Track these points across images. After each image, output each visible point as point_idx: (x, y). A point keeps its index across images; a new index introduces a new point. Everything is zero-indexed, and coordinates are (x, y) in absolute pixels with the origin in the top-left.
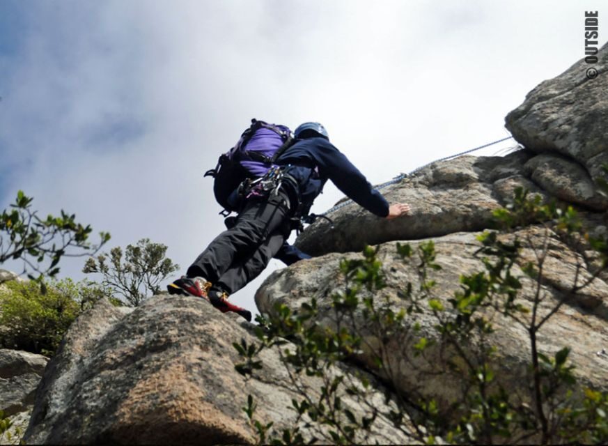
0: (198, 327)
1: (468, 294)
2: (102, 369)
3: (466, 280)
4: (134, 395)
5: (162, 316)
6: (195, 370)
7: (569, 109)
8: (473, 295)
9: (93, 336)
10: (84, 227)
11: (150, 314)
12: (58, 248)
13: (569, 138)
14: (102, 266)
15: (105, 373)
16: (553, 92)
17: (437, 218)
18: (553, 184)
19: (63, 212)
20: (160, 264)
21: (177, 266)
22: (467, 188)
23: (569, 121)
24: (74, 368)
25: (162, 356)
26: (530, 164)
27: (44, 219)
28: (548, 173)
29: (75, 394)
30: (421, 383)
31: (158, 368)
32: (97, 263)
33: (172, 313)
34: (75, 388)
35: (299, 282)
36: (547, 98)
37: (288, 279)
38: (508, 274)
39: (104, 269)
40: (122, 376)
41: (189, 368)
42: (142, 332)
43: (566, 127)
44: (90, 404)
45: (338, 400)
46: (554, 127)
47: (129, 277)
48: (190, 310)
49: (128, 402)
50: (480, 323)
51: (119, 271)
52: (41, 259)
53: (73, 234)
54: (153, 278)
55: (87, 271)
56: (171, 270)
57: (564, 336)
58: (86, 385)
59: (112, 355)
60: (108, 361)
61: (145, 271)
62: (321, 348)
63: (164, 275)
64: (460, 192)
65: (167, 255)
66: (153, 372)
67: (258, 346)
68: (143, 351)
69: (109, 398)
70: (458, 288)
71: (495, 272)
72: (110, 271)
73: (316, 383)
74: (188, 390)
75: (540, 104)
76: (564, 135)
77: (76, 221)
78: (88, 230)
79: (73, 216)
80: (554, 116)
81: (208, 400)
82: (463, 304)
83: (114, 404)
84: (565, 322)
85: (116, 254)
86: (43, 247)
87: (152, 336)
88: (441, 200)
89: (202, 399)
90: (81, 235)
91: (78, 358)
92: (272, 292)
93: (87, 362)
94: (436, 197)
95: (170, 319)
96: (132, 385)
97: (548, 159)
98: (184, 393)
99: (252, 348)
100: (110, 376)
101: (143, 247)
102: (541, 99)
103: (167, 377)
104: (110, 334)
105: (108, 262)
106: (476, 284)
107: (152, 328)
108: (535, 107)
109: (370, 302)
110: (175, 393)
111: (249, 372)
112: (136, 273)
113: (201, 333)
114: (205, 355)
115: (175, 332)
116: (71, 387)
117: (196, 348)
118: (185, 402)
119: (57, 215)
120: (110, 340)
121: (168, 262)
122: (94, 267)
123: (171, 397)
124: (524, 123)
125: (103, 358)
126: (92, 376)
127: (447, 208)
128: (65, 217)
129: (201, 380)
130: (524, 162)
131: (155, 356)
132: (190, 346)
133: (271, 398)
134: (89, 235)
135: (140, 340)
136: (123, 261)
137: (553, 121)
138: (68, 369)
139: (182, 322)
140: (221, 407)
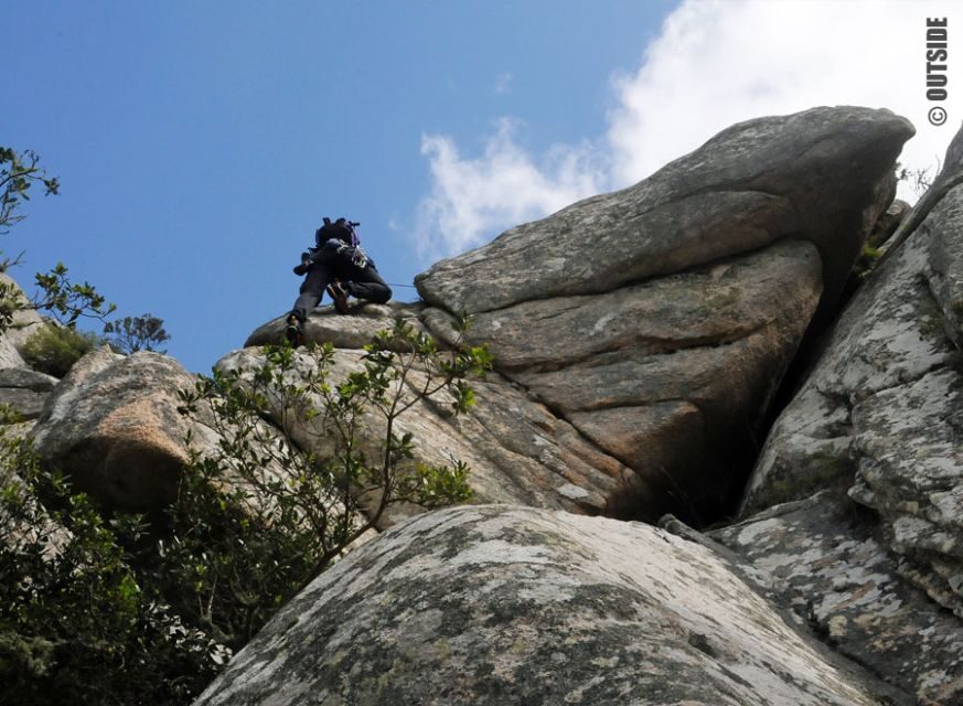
0: (167, 378)
1: (350, 384)
2: (94, 394)
3: (353, 376)
4: (112, 416)
5: (144, 366)
6: (159, 407)
7: (458, 280)
8: (354, 386)
9: (93, 370)
10: (100, 297)
11: (135, 362)
12: (78, 308)
13: (454, 300)
14: (117, 328)
15: (97, 397)
16: (450, 266)
17: (354, 337)
18: (437, 330)
19: (86, 283)
20: (157, 333)
21: (169, 337)
22: (379, 320)
23: (456, 289)
24: (75, 389)
25: (138, 394)
26: (425, 311)
27: (73, 286)
28: (435, 321)
29: (72, 408)
30: (318, 447)
31: (134, 400)
32: (114, 326)
33: (152, 364)
34: (73, 403)
35: (248, 361)
36: (445, 270)
37: (240, 358)
38: (382, 376)
39: (118, 331)
40: (107, 402)
41: (155, 405)
42: (127, 373)
43: (454, 292)
44: (81, 416)
45: (246, 444)
46: (445, 290)
47: (135, 339)
48: (164, 365)
49: (108, 420)
50: (355, 406)
51: (129, 334)
52: (64, 313)
53: (90, 300)
54: (151, 342)
55: (106, 330)
56: (165, 338)
57: (423, 432)
58: (81, 403)
59: (103, 386)
60: (100, 389)
61: (146, 337)
62: (241, 404)
63: (160, 341)
64: (374, 321)
65: (163, 326)
66: (129, 402)
67: (196, 395)
68: (126, 386)
69: (95, 415)
70: (345, 380)
71: (373, 373)
72: (123, 333)
73: (234, 429)
74: (151, 420)
75: (440, 273)
76: (451, 297)
77: (94, 292)
78: (102, 300)
79: (93, 288)
80: (447, 283)
81: (163, 429)
82: (344, 391)
83: (97, 419)
84: (426, 424)
85: (128, 321)
86: (68, 305)
87: (134, 377)
88: (360, 325)
89: (159, 427)
90: (97, 302)
91: (79, 383)
92: (228, 364)
93: (85, 387)
94: (357, 322)
95: (150, 368)
96: (112, 409)
97: (438, 311)
98: (148, 422)
99: (192, 396)
100: (99, 401)
101: (146, 319)
102: (441, 269)
103: (138, 407)
104: (106, 371)
105: (121, 326)
106: (358, 380)
107: (135, 372)
108: (436, 274)
109: (280, 378)
110: (142, 421)
111: (187, 413)
112: (140, 337)
113: (169, 382)
114: (168, 398)
115: (150, 378)
116: (71, 403)
117: (163, 392)
118: (148, 428)
119: (83, 286)
120: (104, 376)
121: (163, 332)
122: (112, 328)
123: (138, 422)
124: (427, 284)
125: (97, 386)
126: (85, 398)
127: (362, 331)
128: (87, 287)
129: (162, 415)
130: (422, 310)
131: (133, 392)
132: (159, 390)
133: (209, 436)
134: (102, 304)
135: (125, 379)
136: (132, 327)
137: (445, 286)
138: (71, 389)
139: (157, 372)
140: (173, 436)
